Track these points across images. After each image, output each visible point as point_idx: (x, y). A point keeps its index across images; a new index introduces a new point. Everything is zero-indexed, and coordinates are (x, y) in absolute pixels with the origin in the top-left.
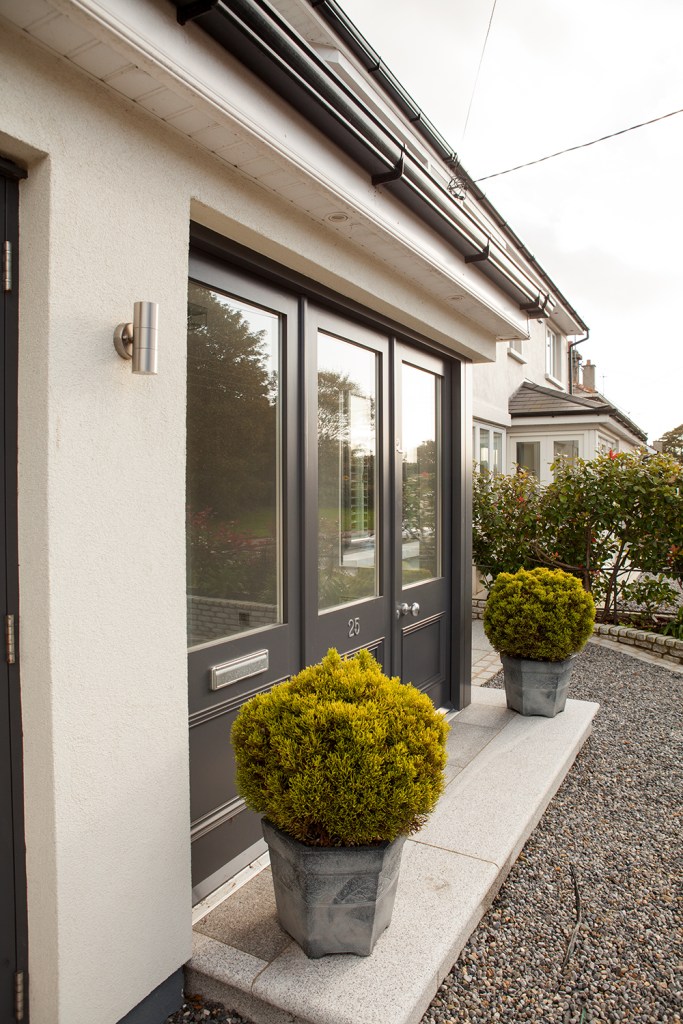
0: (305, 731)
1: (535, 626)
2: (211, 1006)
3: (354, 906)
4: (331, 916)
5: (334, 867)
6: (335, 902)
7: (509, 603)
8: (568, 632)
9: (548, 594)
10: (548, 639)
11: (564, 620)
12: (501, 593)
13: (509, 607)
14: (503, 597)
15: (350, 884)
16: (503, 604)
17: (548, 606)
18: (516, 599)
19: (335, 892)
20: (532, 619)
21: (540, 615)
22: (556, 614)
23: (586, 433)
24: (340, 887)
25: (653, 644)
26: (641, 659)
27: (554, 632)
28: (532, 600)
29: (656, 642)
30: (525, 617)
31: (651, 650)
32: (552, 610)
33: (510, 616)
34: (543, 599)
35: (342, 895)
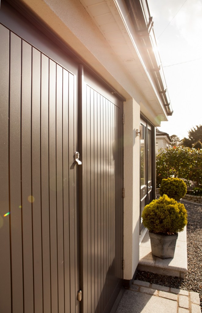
0: (165, 211)
1: (174, 192)
2: (144, 271)
3: (172, 247)
4: (167, 250)
5: (168, 239)
6: (169, 247)
7: (167, 186)
8: (182, 193)
9: (176, 184)
10: (177, 195)
11: (181, 190)
12: (165, 184)
13: (167, 187)
14: (165, 185)
15: (172, 242)
16: (166, 186)
17: (177, 187)
18: (169, 185)
19: (168, 244)
20: (173, 190)
21: (175, 189)
22: (179, 188)
23: (160, 140)
24: (170, 243)
25: (187, 197)
26: (185, 201)
27: (179, 193)
28: (173, 185)
29: (188, 197)
30: (172, 190)
31: (187, 199)
32: (178, 187)
33: (167, 189)
34: (175, 185)
35: (170, 245)
